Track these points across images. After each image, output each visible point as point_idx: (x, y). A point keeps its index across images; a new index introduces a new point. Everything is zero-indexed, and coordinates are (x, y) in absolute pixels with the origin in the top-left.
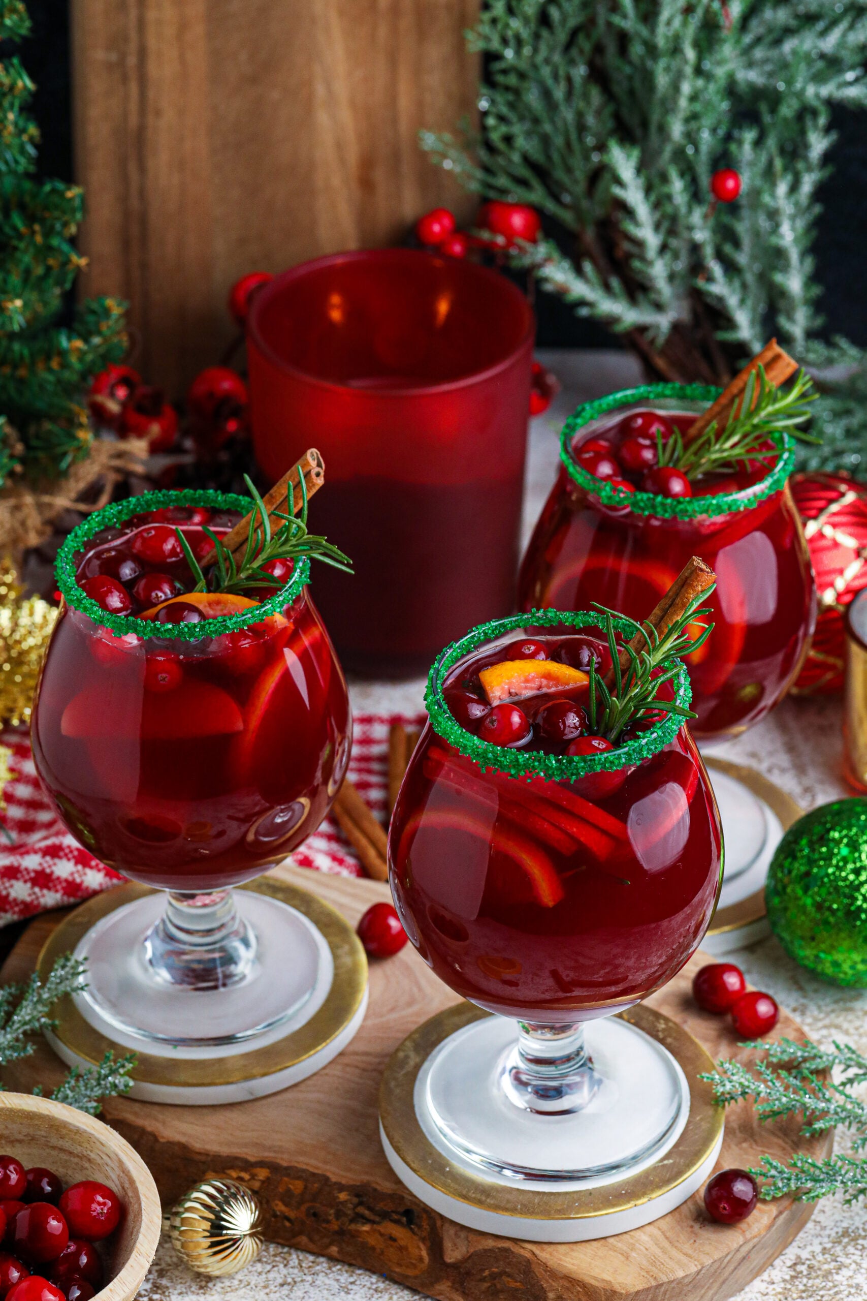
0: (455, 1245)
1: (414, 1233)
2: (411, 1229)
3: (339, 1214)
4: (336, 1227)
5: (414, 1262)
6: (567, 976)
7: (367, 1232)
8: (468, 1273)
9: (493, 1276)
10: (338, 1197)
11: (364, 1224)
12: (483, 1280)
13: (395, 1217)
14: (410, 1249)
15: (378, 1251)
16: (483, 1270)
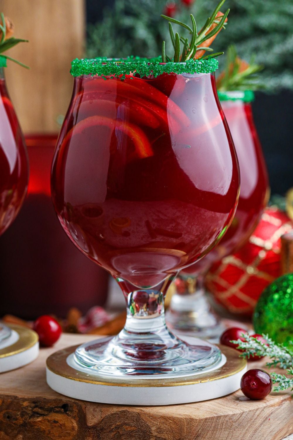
0: (94, 416)
1: (68, 414)
2: (67, 414)
3: (22, 415)
4: (21, 422)
5: (69, 432)
6: (154, 225)
7: (40, 421)
8: (102, 429)
9: (117, 427)
10: (23, 405)
11: (38, 417)
12: (111, 431)
13: (57, 409)
14: (67, 425)
15: (47, 432)
16: (111, 426)
